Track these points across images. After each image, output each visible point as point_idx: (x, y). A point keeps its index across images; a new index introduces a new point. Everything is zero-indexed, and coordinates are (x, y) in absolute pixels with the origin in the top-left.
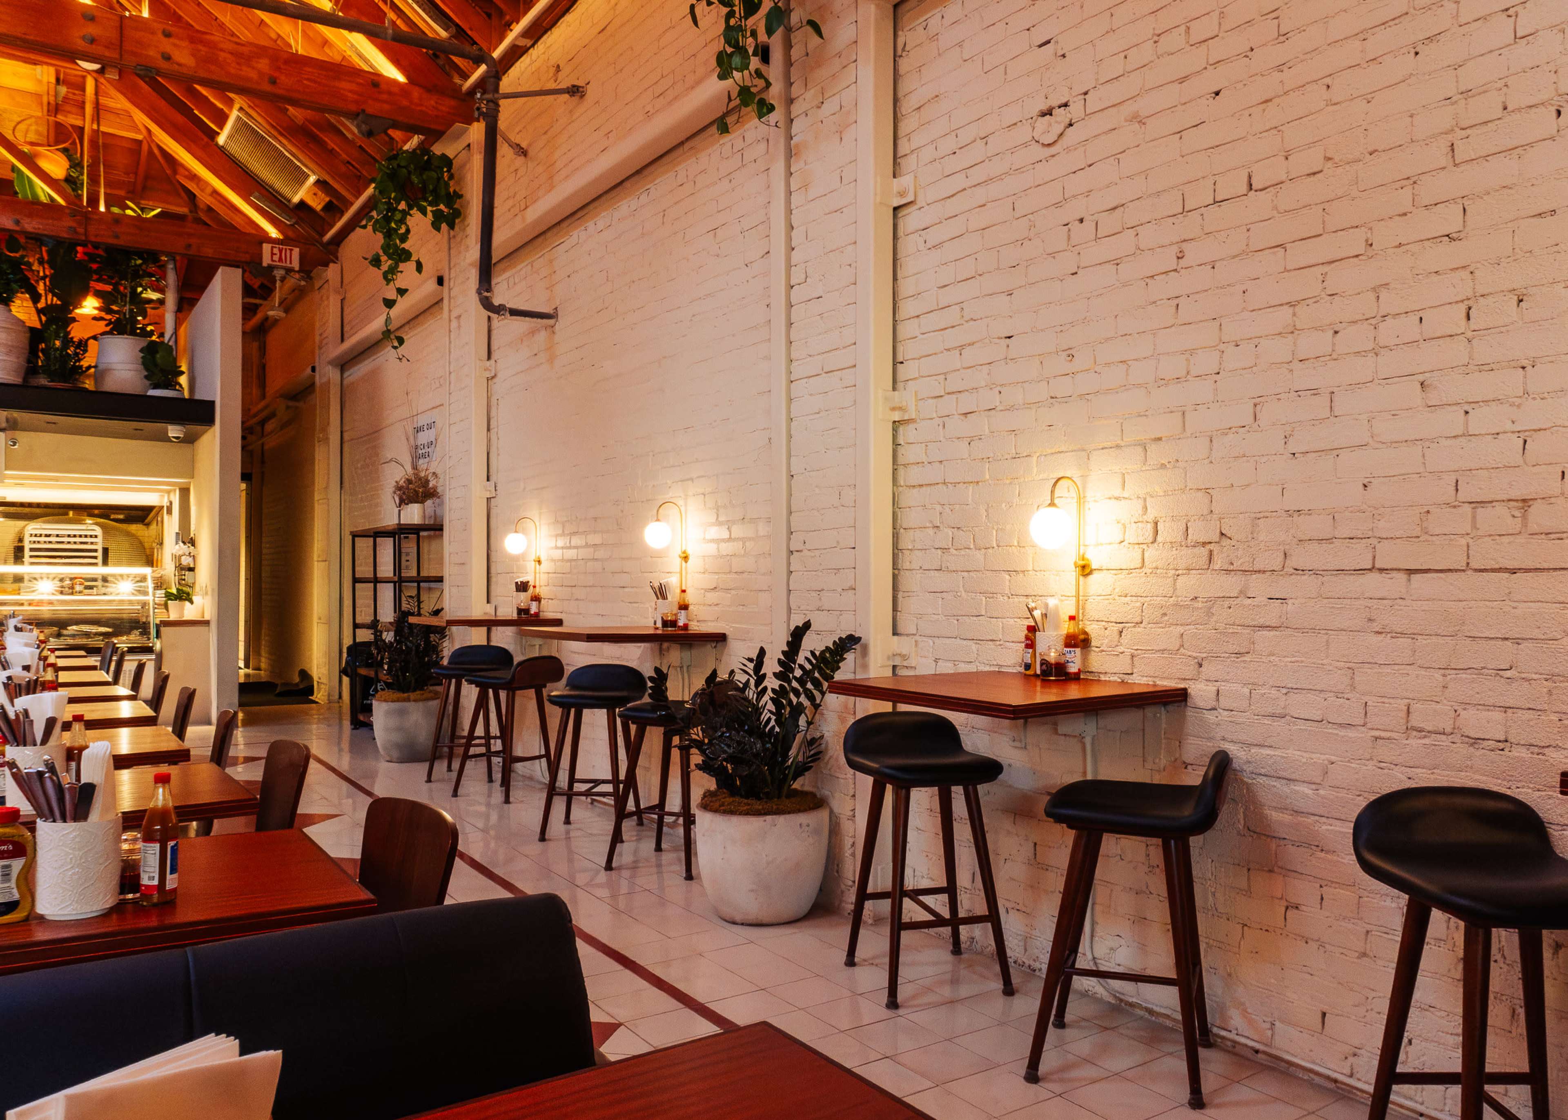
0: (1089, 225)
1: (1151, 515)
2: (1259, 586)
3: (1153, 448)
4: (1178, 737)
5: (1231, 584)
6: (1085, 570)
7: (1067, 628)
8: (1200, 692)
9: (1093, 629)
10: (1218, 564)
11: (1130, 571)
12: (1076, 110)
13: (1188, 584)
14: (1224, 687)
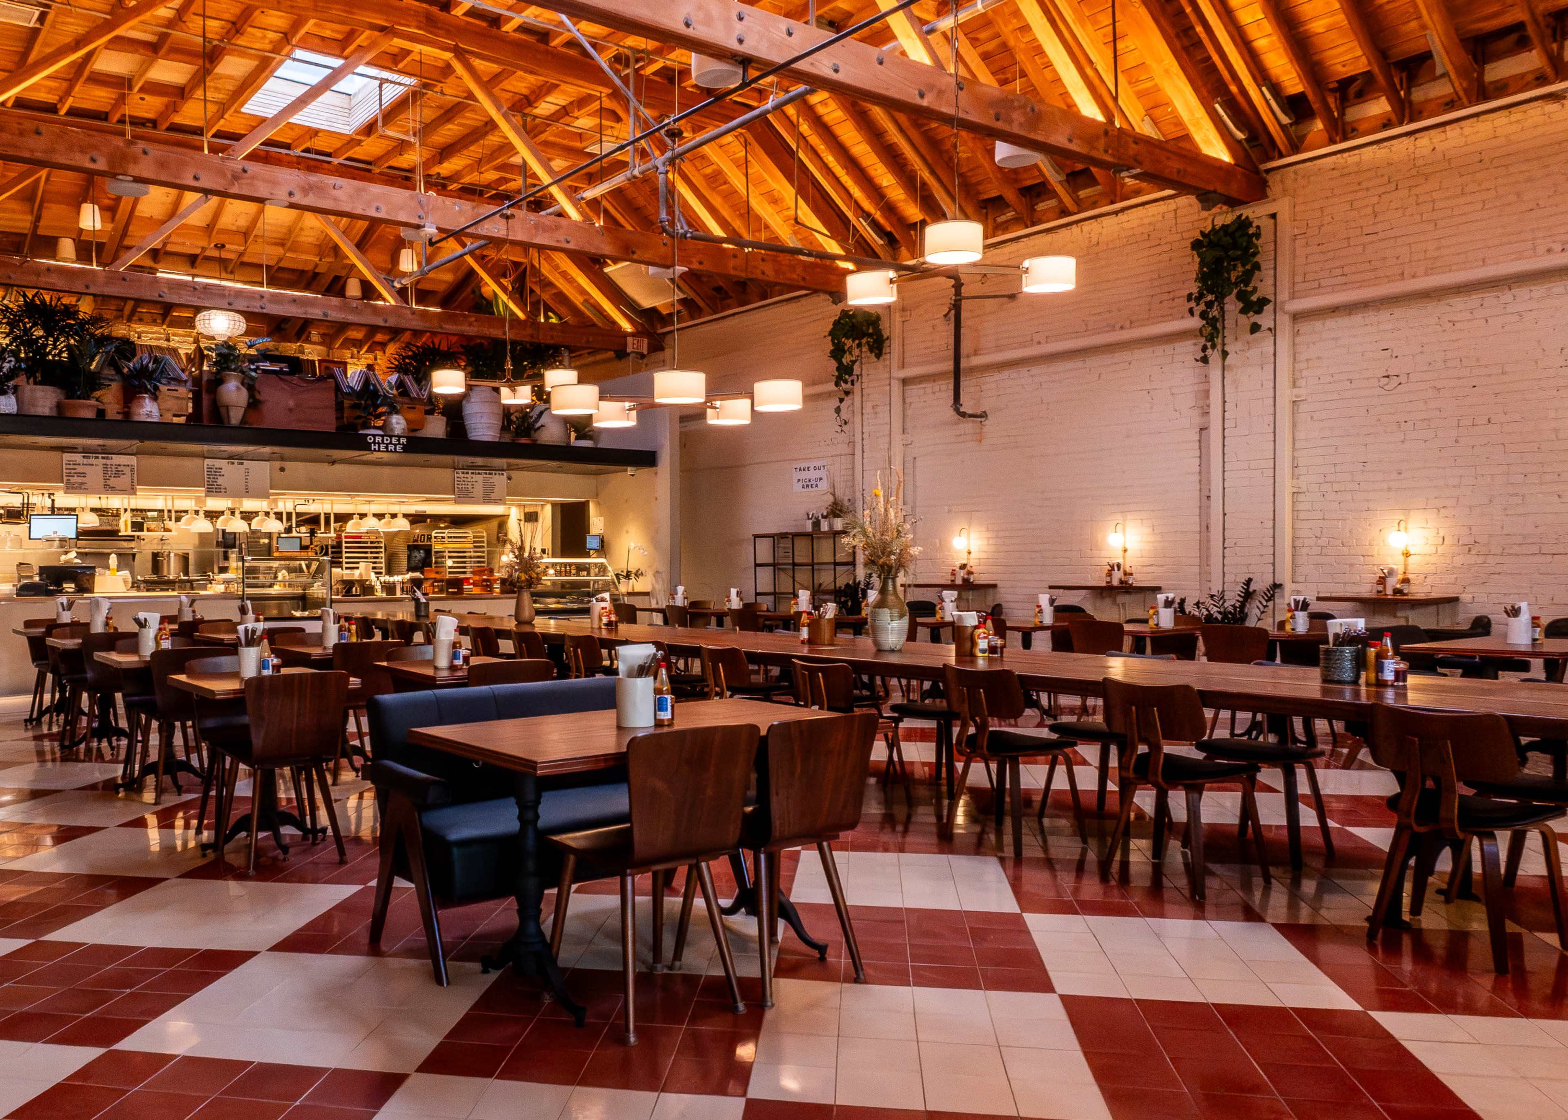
0: (1410, 424)
1: (1441, 534)
2: (1491, 560)
3: (1442, 510)
4: (1454, 613)
5: (1480, 560)
6: (1407, 555)
7: (1400, 577)
8: (1465, 597)
9: (1410, 576)
10: (1473, 552)
11: (1430, 555)
12: (1403, 379)
13: (1459, 560)
14: (1476, 595)
